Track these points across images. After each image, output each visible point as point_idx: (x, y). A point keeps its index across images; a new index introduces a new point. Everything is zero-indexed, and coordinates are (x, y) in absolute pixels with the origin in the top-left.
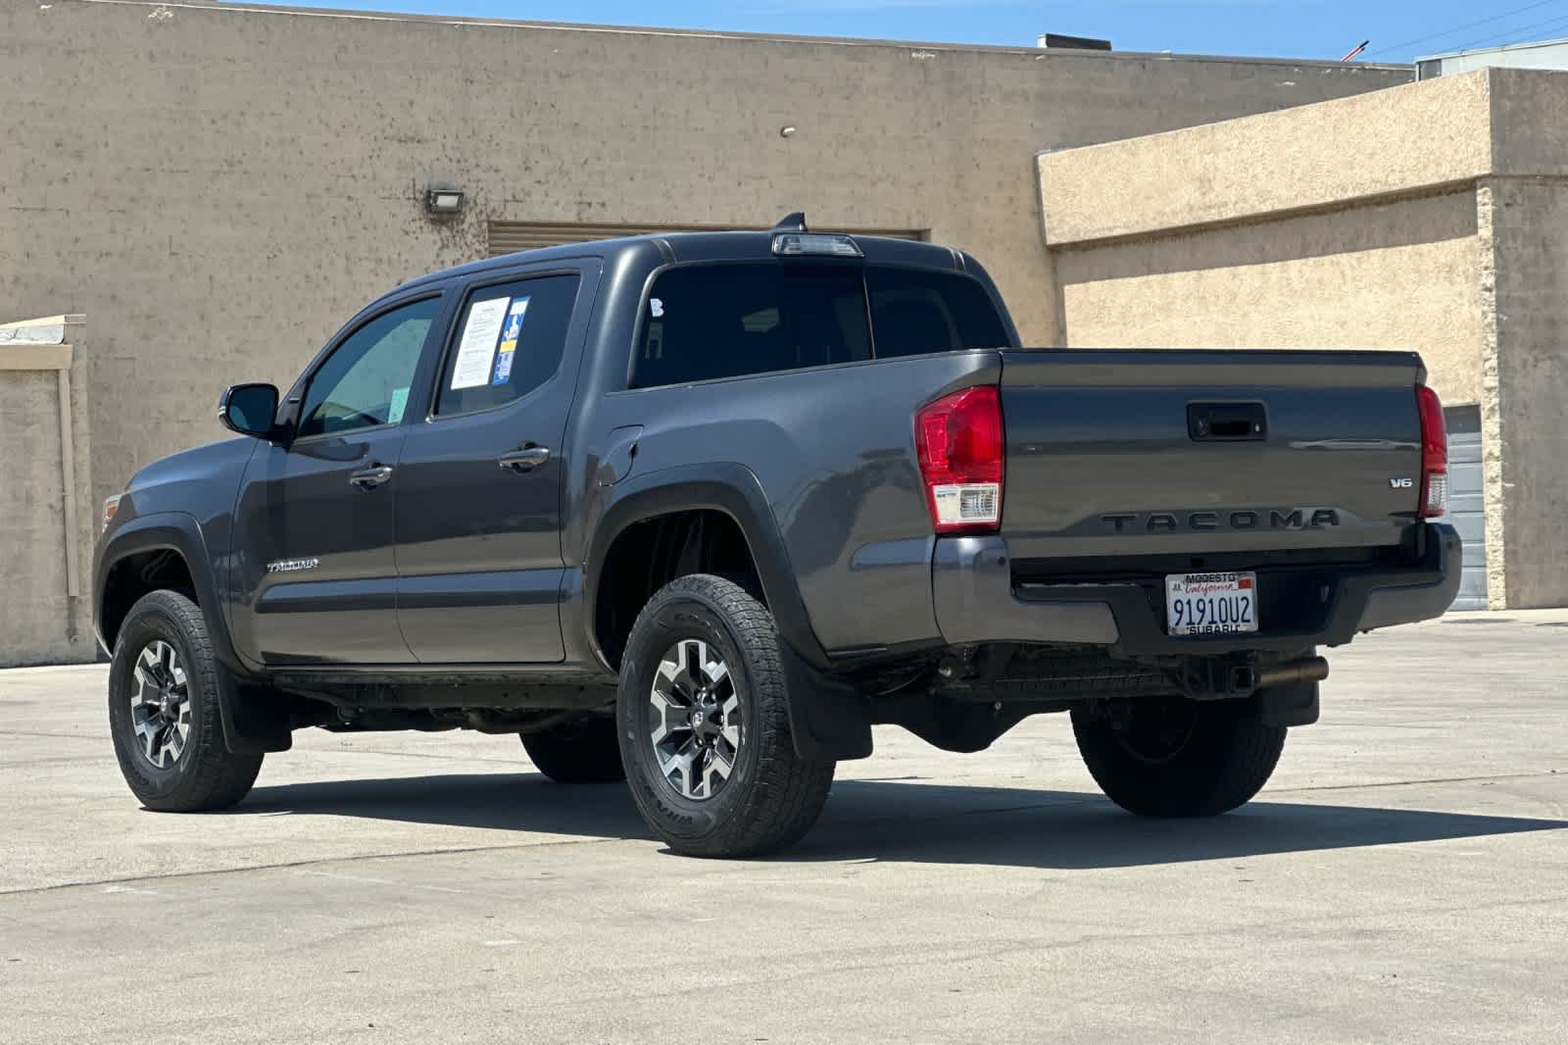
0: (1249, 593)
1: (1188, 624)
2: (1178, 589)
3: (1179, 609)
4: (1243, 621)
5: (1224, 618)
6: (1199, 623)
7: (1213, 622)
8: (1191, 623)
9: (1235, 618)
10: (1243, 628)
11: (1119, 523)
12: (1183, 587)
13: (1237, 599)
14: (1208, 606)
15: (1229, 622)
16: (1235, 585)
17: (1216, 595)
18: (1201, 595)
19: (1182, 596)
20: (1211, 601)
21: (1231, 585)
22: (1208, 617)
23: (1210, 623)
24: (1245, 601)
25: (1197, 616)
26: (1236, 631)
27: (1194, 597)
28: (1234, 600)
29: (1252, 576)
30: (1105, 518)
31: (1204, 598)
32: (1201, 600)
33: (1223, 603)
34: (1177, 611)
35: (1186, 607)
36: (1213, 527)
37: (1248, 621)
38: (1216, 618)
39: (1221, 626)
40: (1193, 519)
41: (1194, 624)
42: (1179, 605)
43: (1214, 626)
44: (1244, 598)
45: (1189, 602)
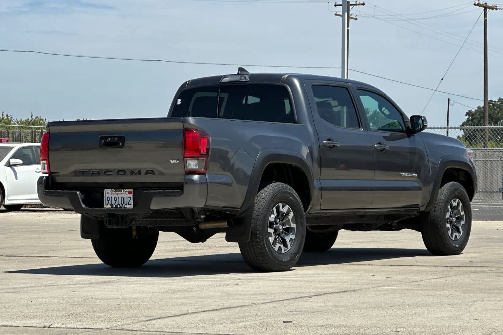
0: (131, 196)
1: (111, 204)
2: (108, 193)
3: (108, 199)
4: (129, 204)
5: (122, 203)
6: (114, 204)
7: (119, 204)
8: (112, 204)
9: (126, 203)
10: (128, 206)
11: (83, 173)
12: (110, 193)
13: (127, 197)
14: (118, 199)
15: (124, 205)
16: (127, 193)
17: (120, 196)
18: (115, 195)
19: (110, 196)
20: (119, 198)
21: (125, 193)
22: (117, 203)
23: (118, 204)
24: (130, 198)
25: (114, 202)
26: (126, 208)
27: (113, 196)
28: (126, 198)
29: (132, 190)
30: (79, 171)
31: (117, 197)
32: (115, 197)
33: (122, 198)
34: (108, 200)
35: (111, 199)
36: (111, 175)
37: (130, 204)
38: (120, 203)
39: (121, 206)
40: (105, 172)
41: (113, 204)
42: (108, 198)
43: (119, 205)
44: (130, 197)
45: (112, 198)
